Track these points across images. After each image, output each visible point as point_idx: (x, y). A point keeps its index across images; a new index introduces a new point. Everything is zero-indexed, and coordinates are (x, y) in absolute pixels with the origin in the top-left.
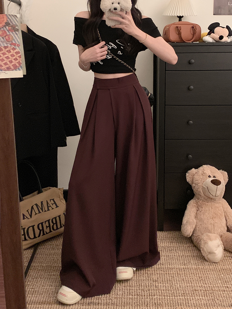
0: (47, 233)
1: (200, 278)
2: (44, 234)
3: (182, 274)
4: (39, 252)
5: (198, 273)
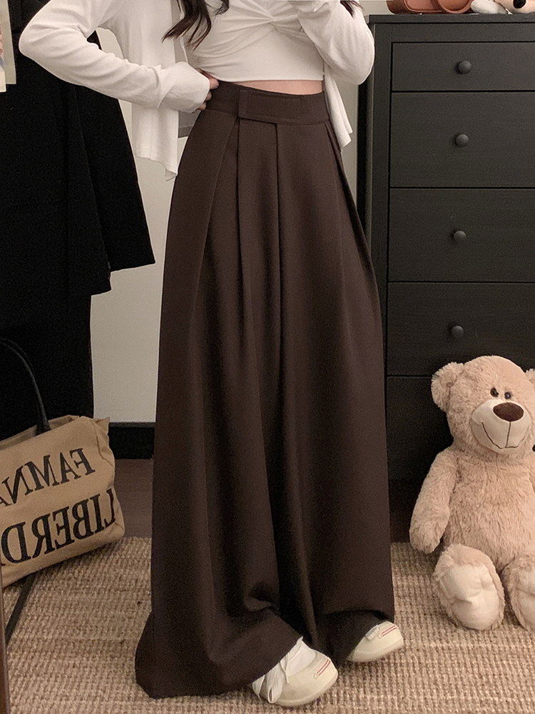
0: (58, 546)
1: (481, 678)
2: (50, 549)
3: (433, 667)
4: (37, 599)
5: (478, 664)
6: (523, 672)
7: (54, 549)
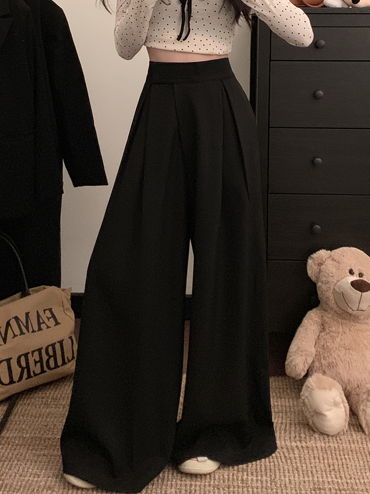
0: (35, 375)
1: (329, 466)
2: (29, 376)
4: (19, 411)
5: (328, 458)
6: (359, 463)
7: (32, 377)
